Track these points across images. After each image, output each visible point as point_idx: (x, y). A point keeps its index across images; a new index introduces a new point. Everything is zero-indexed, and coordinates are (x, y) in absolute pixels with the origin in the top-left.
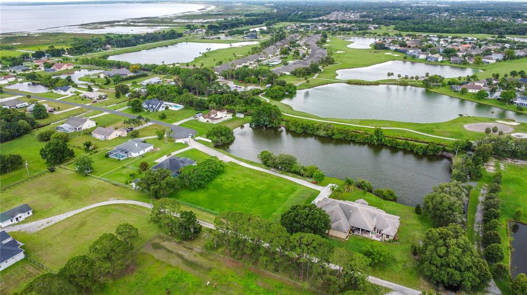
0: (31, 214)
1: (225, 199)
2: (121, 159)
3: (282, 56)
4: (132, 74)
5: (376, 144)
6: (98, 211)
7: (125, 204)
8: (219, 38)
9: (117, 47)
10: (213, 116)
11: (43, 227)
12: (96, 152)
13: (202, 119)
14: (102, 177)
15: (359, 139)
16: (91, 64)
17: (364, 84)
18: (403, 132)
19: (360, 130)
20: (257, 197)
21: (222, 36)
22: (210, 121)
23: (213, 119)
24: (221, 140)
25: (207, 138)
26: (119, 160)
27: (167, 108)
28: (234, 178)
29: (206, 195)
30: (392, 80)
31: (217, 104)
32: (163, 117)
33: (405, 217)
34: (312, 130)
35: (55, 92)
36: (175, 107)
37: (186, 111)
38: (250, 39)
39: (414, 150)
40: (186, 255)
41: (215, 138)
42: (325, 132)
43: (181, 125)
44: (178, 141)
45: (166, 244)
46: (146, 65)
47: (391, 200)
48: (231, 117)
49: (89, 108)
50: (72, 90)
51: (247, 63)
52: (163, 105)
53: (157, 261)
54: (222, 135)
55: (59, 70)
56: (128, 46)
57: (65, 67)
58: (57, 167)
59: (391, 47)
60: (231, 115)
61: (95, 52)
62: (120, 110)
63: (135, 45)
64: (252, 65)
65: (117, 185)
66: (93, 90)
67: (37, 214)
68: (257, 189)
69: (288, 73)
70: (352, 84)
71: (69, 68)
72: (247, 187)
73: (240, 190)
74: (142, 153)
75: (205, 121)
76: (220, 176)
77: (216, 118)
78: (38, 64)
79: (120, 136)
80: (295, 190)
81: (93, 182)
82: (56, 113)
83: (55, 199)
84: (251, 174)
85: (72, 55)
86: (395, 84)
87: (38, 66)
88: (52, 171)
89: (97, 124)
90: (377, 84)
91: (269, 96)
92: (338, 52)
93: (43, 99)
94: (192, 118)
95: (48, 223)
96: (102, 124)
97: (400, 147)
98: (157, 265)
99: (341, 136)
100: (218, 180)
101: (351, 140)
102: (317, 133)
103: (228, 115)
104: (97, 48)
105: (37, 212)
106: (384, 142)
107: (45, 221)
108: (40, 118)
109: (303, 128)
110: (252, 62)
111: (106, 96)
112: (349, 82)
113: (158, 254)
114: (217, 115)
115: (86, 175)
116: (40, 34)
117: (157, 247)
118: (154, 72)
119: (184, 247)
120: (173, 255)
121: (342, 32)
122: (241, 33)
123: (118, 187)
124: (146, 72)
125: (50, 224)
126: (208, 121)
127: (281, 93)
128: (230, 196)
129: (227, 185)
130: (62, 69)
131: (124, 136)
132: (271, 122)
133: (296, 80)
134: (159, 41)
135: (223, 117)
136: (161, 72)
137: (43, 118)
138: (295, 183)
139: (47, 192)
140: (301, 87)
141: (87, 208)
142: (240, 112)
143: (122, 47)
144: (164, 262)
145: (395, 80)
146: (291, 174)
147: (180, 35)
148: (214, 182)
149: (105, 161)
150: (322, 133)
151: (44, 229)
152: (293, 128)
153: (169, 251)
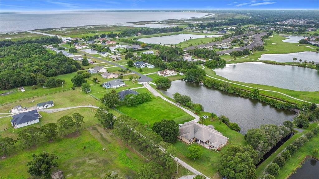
0: (53, 105)
1: (141, 114)
2: (107, 88)
3: (232, 44)
4: (141, 48)
5: (253, 99)
6: (81, 109)
7: (94, 108)
8: (203, 32)
9: (144, 34)
11: (54, 112)
12: (98, 83)
13: (159, 74)
14: (93, 95)
15: (243, 94)
16: (125, 42)
17: (274, 64)
18: (277, 94)
19: (249, 90)
20: (159, 115)
21: (205, 31)
22: (163, 75)
23: (165, 74)
24: (161, 85)
25: (155, 83)
26: (105, 88)
27: (146, 67)
28: (154, 105)
29: (133, 110)
30: (296, 63)
31: (173, 67)
32: (141, 71)
33: (236, 140)
34: (217, 86)
35: (99, 54)
36: (150, 66)
37: (155, 69)
38: (221, 34)
39: (275, 105)
40: (105, 135)
41: (158, 84)
42: (224, 88)
43: (148, 75)
44: (139, 83)
45: (99, 129)
46: (150, 44)
47: (235, 130)
48: (176, 74)
49: (110, 63)
50: (107, 53)
51: (207, 46)
52: (144, 65)
53: (90, 135)
54: (162, 83)
55: (109, 44)
56: (150, 34)
57: (111, 43)
58: (76, 88)
59: (312, 43)
60: (176, 73)
61: (132, 36)
62: (123, 65)
63: (154, 34)
64: (210, 48)
65: (97, 99)
66: (116, 54)
67: (56, 106)
68: (162, 111)
69: (228, 54)
70: (267, 63)
71: (114, 43)
72: (157, 109)
73: (152, 111)
74: (118, 86)
76: (148, 103)
77: (166, 73)
78: (100, 40)
79: (114, 77)
81: (87, 96)
82: (93, 64)
83: (67, 101)
85: (119, 37)
86: (297, 66)
87: (100, 41)
88: (74, 89)
89: (107, 70)
90: (283, 64)
91: (206, 66)
92: (272, 44)
93: (92, 57)
94: (156, 73)
95: (57, 110)
96: (109, 71)
97: (268, 102)
98: (89, 136)
99: (232, 91)
100: (145, 104)
101: (238, 95)
102: (219, 88)
103: (174, 73)
104: (133, 34)
105: (56, 105)
106: (258, 98)
107: (57, 109)
108: (85, 66)
109: (212, 84)
110: (211, 46)
111: (121, 58)
112: (265, 62)
113: (92, 132)
115: (86, 93)
116: (112, 26)
117: (94, 129)
118: (153, 48)
119: (106, 131)
120: (98, 134)
121: (284, 32)
122: (218, 29)
123: (96, 100)
124: (148, 48)
125: (58, 111)
126: (162, 75)
127: (214, 64)
128: (145, 112)
129: (148, 107)
130: (110, 44)
131: (116, 78)
132: (196, 79)
133: (230, 58)
134: (168, 32)
135: (171, 73)
136: (156, 48)
137: (86, 66)
138: (185, 112)
139: (66, 98)
140: (231, 62)
141: (77, 107)
142: (182, 72)
143: (147, 34)
144: (92, 136)
145: (298, 63)
146: (186, 107)
147: (181, 30)
148: (142, 105)
149: (100, 88)
150: (222, 88)
151: (54, 113)
152: (207, 84)
153: (98, 132)
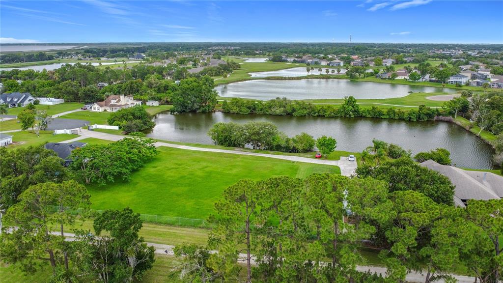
1: (178, 195)
5: (353, 116)
8: (100, 60)
10: (113, 102)
17: (285, 79)
21: (103, 59)
22: (109, 110)
23: (113, 106)
25: (111, 124)
28: (180, 165)
29: (134, 193)
37: (66, 105)
38: (136, 60)
41: (125, 123)
42: (282, 109)
43: (62, 116)
44: (59, 133)
54: (135, 117)
59: (289, 59)
60: (140, 103)
68: (229, 175)
70: (272, 79)
72: (210, 173)
75: (101, 110)
77: (118, 104)
80: (298, 169)
84: (205, 157)
86: (318, 78)
90: (299, 78)
94: (79, 110)
102: (269, 112)
103: (135, 103)
109: (249, 108)
112: (269, 79)
114: (119, 100)
126: (105, 110)
128: (186, 189)
129: (170, 174)
134: (22, 62)
138: (289, 161)
140: (218, 83)
142: (153, 99)
146: (271, 152)
147: (51, 58)
150: (279, 111)
152: (235, 110)
